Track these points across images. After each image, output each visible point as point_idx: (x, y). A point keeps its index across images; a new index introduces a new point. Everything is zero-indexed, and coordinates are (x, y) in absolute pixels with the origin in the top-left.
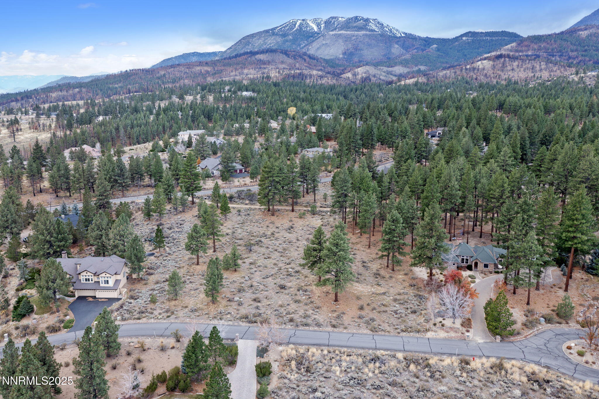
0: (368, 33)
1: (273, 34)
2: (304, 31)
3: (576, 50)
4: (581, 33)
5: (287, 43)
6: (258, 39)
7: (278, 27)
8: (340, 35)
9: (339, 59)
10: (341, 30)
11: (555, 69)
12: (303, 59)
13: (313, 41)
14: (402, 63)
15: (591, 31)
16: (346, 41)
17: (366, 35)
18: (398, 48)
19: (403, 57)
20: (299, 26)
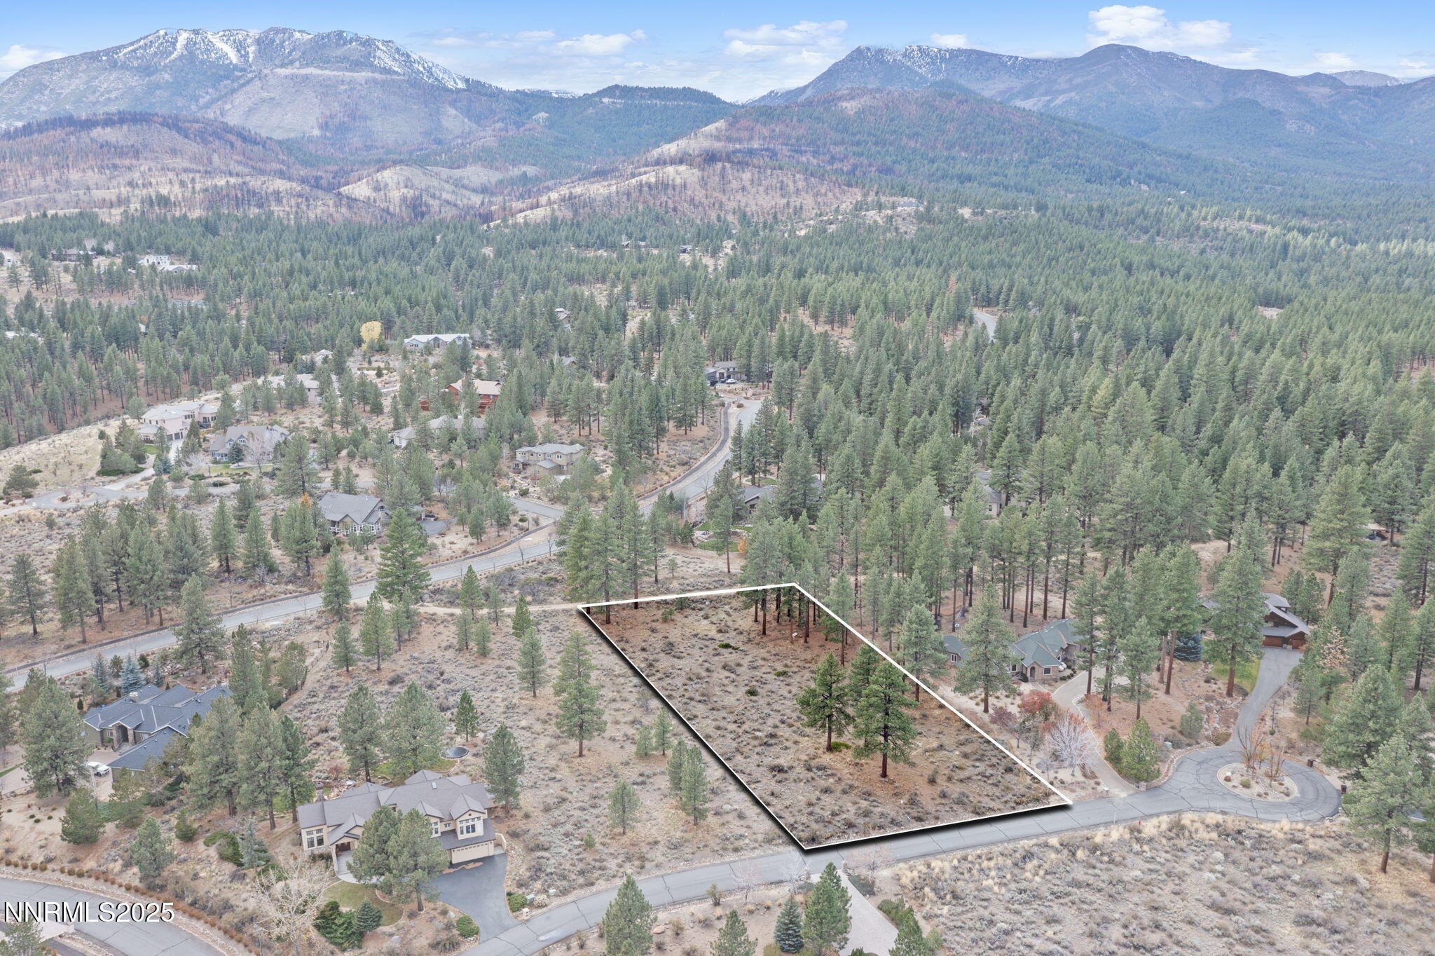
0: (377, 75)
1: (114, 65)
2: (202, 62)
3: (843, 143)
4: (845, 104)
5: (158, 92)
6: (70, 77)
7: (124, 47)
8: (306, 78)
9: (310, 140)
10: (307, 65)
11: (823, 191)
12: (226, 141)
13: (233, 91)
14: (480, 158)
15: (862, 101)
16: (326, 94)
17: (375, 81)
18: (456, 117)
19: (480, 143)
20: (186, 46)
